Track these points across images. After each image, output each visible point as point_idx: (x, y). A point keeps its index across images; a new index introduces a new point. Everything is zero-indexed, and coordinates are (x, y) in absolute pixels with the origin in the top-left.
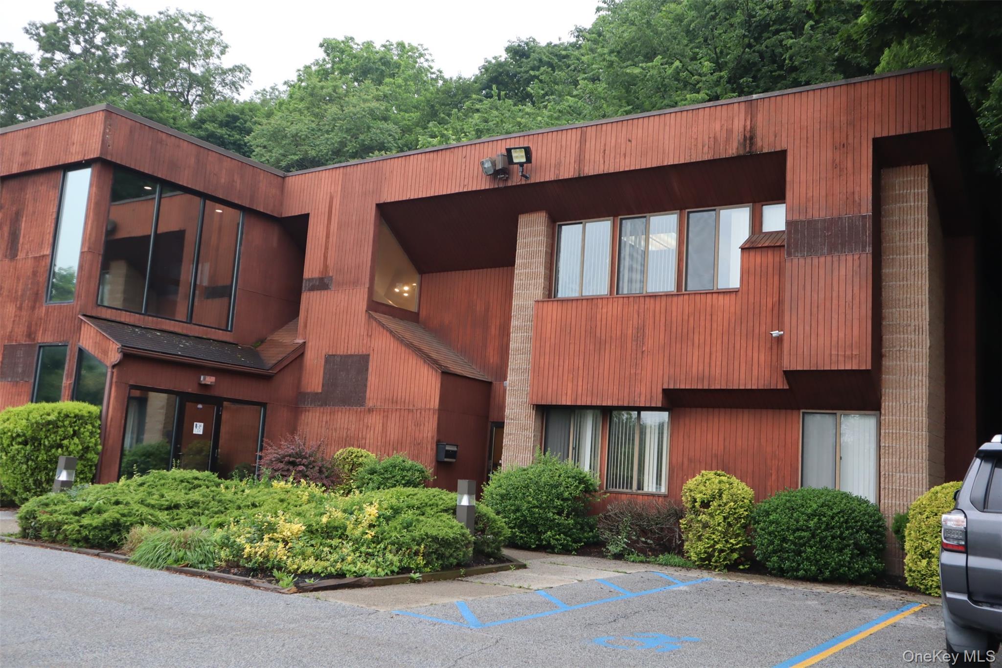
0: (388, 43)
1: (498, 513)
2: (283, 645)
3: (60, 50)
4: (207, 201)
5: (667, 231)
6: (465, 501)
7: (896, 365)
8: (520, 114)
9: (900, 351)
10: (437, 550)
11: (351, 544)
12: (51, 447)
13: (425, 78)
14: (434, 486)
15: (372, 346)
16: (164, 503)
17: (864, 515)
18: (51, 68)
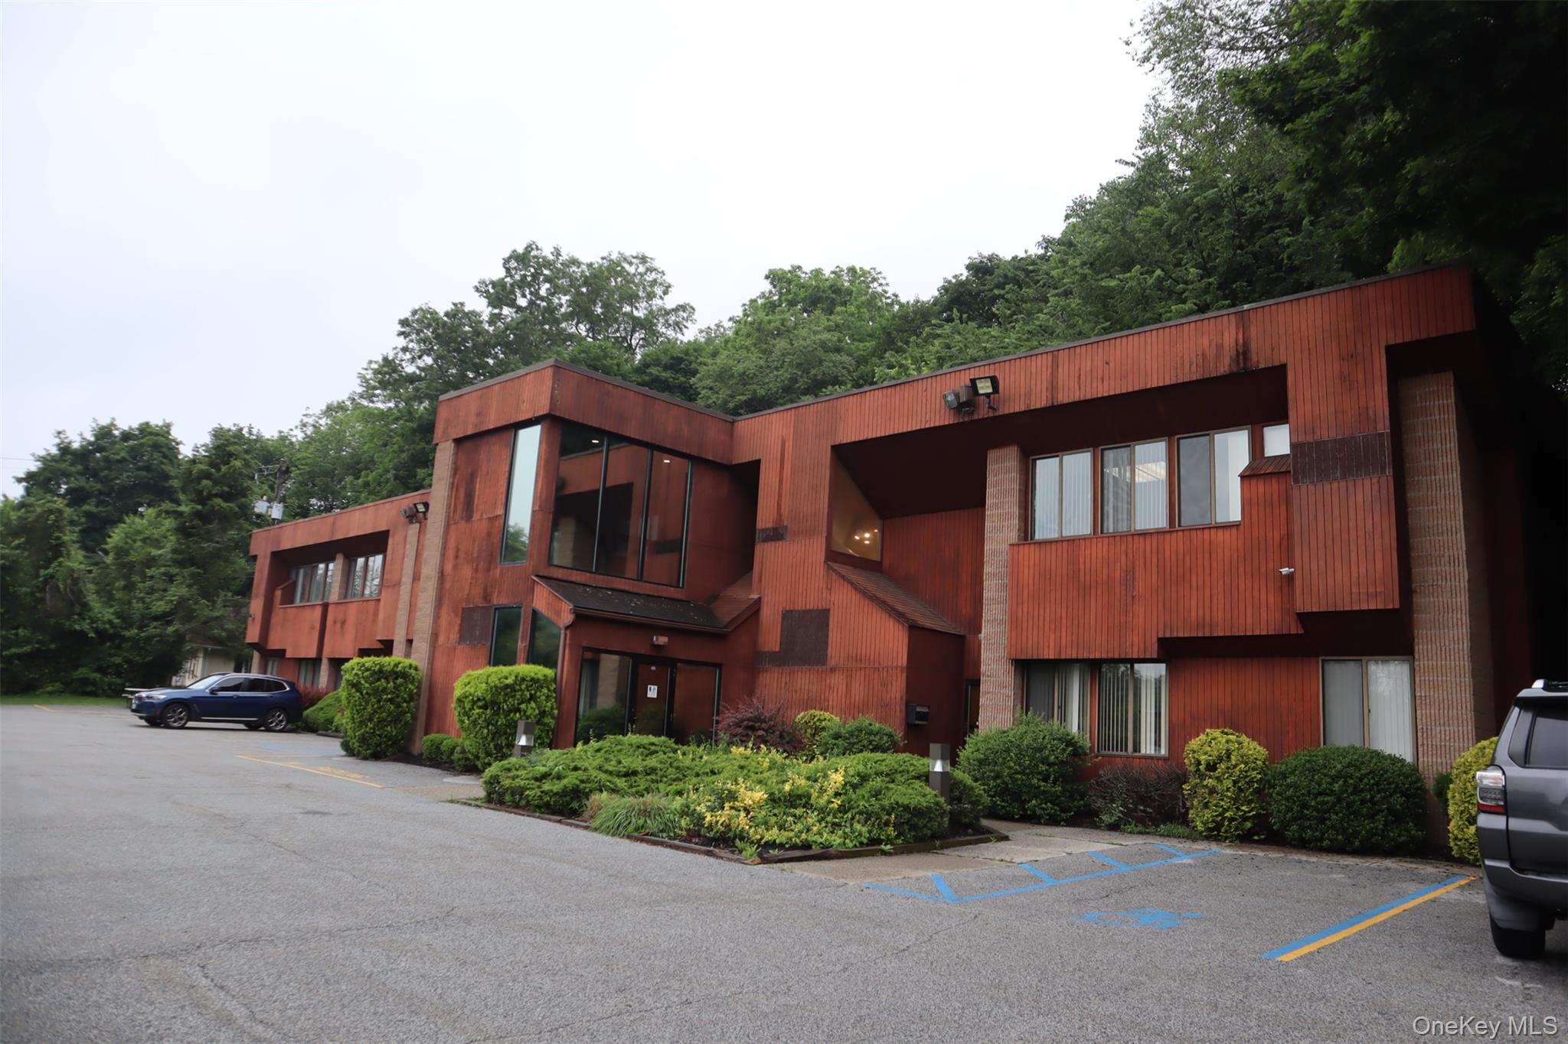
0: (838, 269)
1: (976, 780)
2: (750, 916)
3: (507, 305)
4: (655, 452)
5: (1155, 460)
6: (939, 767)
7: (1429, 602)
8: (986, 337)
9: (1433, 585)
10: (909, 820)
11: (816, 813)
12: (510, 711)
13: (880, 304)
14: (904, 751)
15: (832, 599)
16: (621, 769)
17: (1399, 775)
18: (499, 324)
